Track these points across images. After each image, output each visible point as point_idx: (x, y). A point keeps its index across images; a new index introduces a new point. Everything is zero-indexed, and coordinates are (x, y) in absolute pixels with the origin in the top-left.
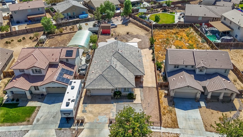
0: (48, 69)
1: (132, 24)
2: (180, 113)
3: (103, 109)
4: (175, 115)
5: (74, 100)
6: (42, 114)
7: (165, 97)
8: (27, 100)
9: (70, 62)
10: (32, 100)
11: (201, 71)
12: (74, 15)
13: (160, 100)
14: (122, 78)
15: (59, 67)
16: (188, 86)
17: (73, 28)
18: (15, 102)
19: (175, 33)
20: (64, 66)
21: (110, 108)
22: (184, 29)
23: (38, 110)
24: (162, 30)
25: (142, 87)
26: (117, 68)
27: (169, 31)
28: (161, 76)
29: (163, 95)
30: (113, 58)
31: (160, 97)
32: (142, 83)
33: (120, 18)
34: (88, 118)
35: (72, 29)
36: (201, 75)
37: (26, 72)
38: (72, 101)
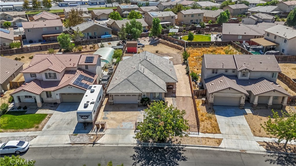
0: (64, 75)
1: (162, 44)
2: (221, 119)
3: (128, 116)
4: (216, 121)
5: (94, 102)
6: (54, 121)
7: (203, 105)
8: (37, 108)
9: (90, 69)
10: (42, 108)
11: (244, 75)
12: (95, 35)
13: (197, 108)
14: (150, 83)
15: (76, 73)
16: (230, 88)
17: (94, 47)
18: (22, 110)
19: (212, 51)
20: (83, 73)
21: (136, 115)
22: (222, 47)
23: (49, 118)
24: (196, 48)
25: (175, 97)
26: (144, 73)
27: (204, 49)
28: (197, 87)
29: (201, 104)
30: (140, 65)
31: (197, 105)
32: (175, 93)
33: (148, 39)
34: (110, 125)
35: (92, 48)
36: (244, 80)
37: (38, 76)
38: (92, 103)
